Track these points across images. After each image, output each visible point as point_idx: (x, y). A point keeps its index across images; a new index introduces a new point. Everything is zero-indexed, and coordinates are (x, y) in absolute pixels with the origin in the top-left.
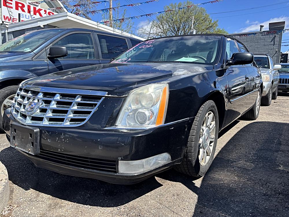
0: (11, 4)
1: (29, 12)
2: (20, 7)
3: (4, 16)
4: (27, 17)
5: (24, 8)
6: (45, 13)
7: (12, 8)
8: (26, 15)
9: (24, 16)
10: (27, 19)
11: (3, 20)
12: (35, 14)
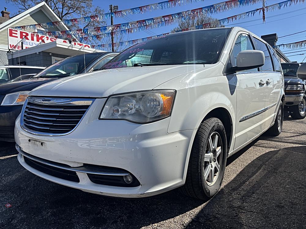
0: (16, 34)
1: (33, 39)
2: (24, 36)
3: (10, 45)
4: (31, 44)
5: (28, 37)
6: (47, 40)
7: (17, 37)
8: (29, 43)
9: (28, 43)
10: (31, 45)
11: (10, 48)
12: (38, 41)
